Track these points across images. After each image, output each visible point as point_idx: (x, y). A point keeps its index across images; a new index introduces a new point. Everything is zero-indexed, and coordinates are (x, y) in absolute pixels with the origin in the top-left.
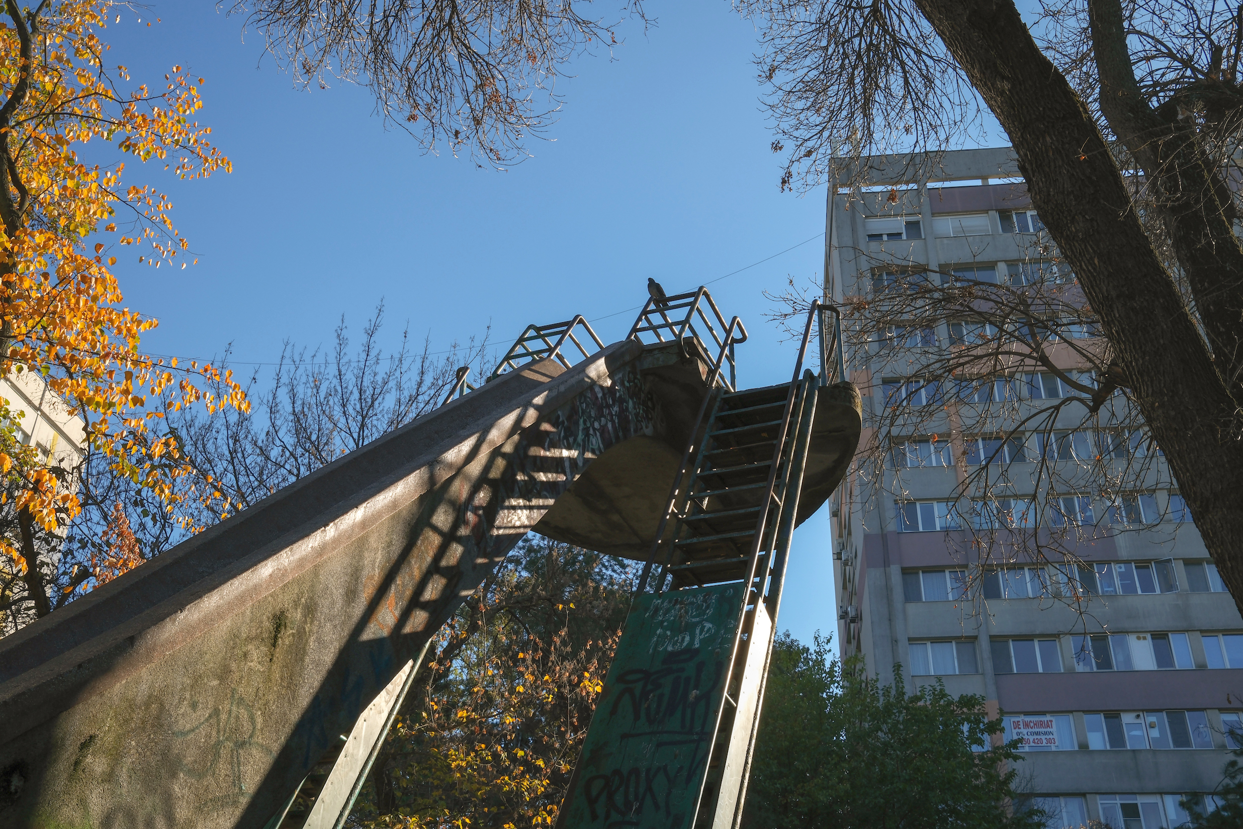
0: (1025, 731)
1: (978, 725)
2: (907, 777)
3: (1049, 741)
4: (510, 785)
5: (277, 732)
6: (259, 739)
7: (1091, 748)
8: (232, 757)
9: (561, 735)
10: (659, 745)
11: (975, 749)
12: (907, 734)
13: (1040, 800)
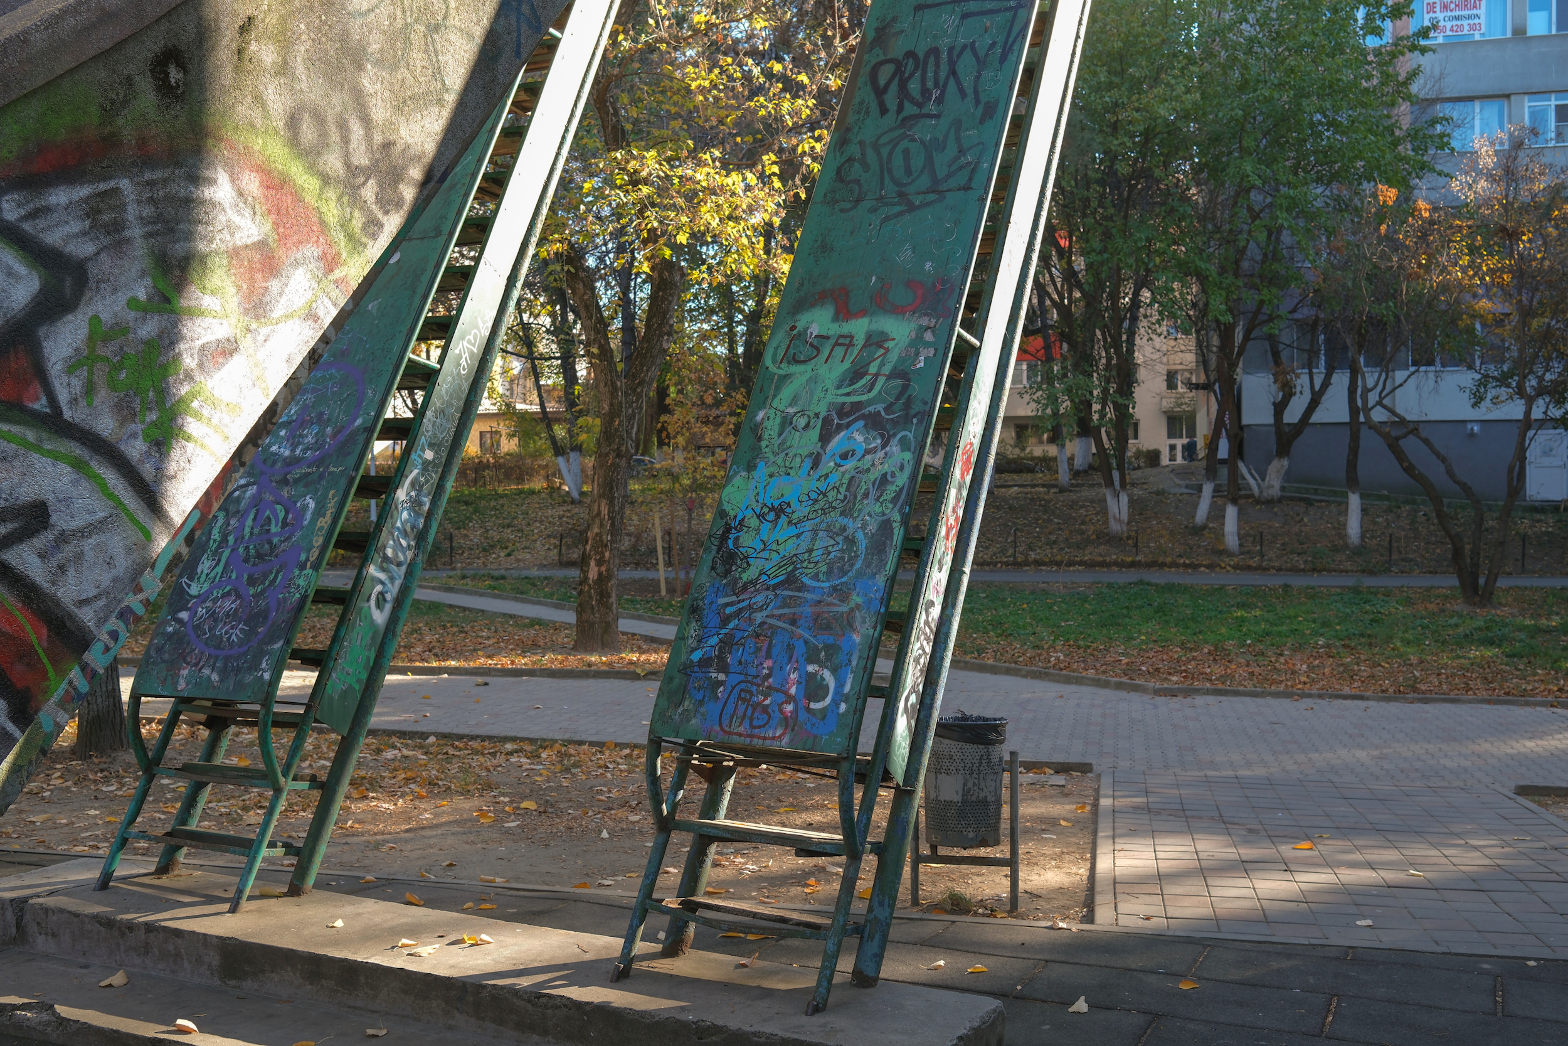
0: (1440, 15)
1: (1378, 8)
2: (1276, 82)
3: (1472, 27)
4: (766, 107)
5: (477, 11)
6: (454, 20)
7: (1530, 33)
8: (426, 44)
9: (828, 43)
10: (964, 16)
11: (1371, 42)
12: (1280, 25)
13: (1448, 106)
